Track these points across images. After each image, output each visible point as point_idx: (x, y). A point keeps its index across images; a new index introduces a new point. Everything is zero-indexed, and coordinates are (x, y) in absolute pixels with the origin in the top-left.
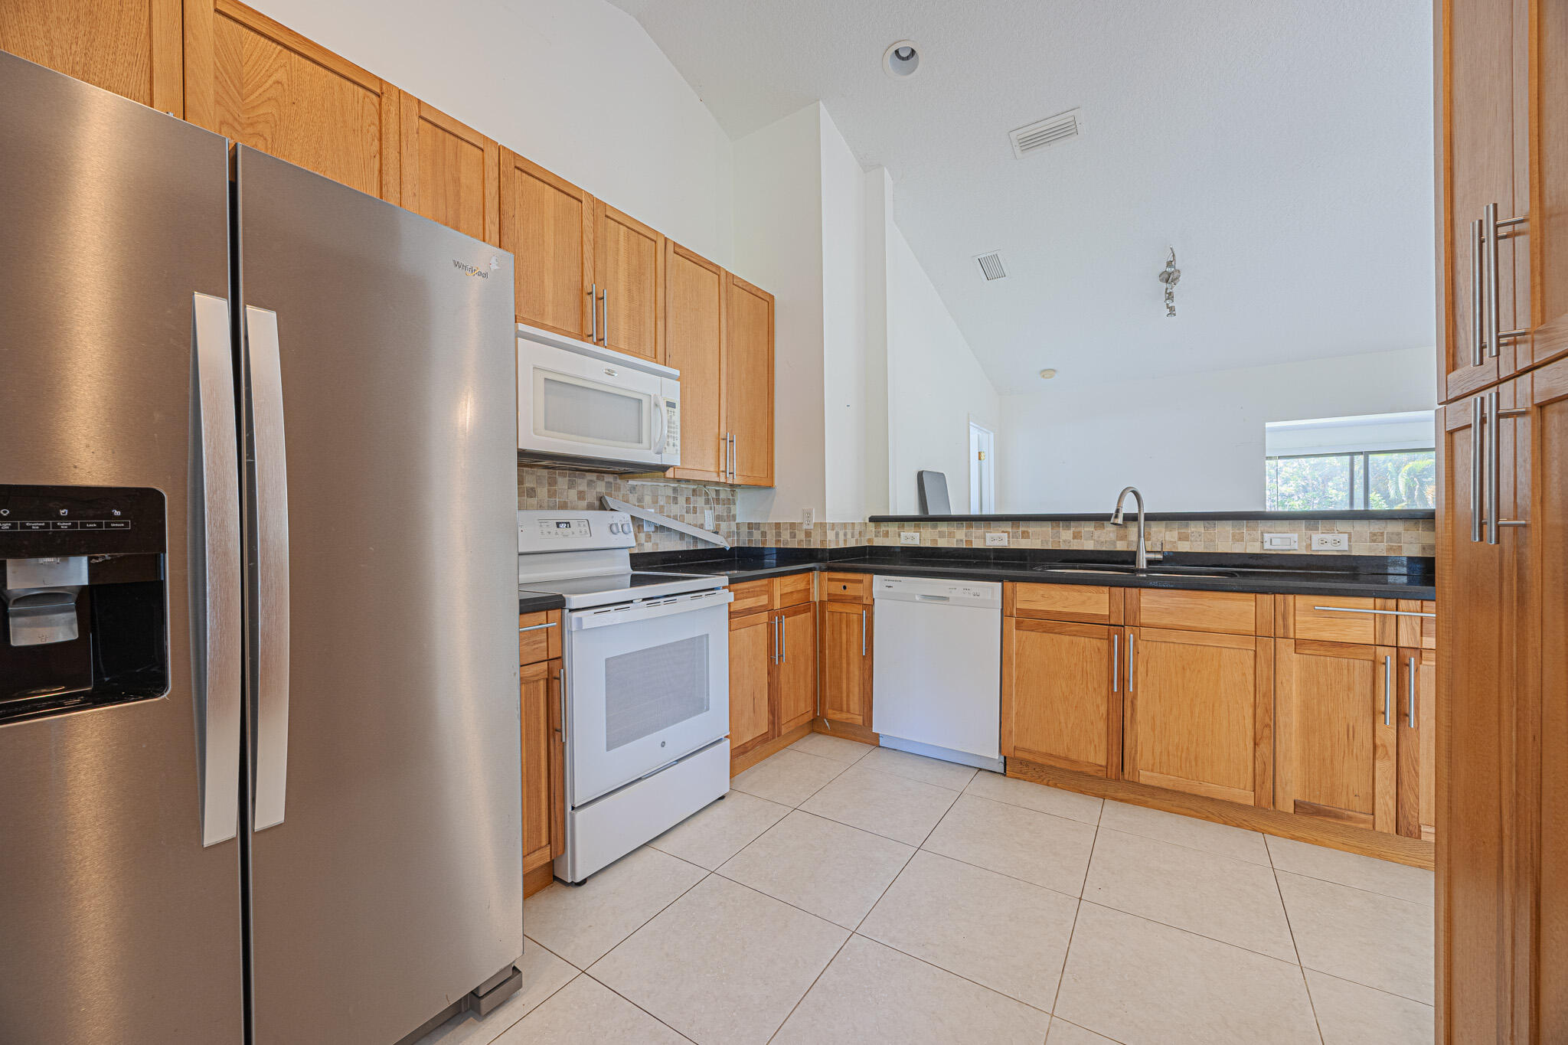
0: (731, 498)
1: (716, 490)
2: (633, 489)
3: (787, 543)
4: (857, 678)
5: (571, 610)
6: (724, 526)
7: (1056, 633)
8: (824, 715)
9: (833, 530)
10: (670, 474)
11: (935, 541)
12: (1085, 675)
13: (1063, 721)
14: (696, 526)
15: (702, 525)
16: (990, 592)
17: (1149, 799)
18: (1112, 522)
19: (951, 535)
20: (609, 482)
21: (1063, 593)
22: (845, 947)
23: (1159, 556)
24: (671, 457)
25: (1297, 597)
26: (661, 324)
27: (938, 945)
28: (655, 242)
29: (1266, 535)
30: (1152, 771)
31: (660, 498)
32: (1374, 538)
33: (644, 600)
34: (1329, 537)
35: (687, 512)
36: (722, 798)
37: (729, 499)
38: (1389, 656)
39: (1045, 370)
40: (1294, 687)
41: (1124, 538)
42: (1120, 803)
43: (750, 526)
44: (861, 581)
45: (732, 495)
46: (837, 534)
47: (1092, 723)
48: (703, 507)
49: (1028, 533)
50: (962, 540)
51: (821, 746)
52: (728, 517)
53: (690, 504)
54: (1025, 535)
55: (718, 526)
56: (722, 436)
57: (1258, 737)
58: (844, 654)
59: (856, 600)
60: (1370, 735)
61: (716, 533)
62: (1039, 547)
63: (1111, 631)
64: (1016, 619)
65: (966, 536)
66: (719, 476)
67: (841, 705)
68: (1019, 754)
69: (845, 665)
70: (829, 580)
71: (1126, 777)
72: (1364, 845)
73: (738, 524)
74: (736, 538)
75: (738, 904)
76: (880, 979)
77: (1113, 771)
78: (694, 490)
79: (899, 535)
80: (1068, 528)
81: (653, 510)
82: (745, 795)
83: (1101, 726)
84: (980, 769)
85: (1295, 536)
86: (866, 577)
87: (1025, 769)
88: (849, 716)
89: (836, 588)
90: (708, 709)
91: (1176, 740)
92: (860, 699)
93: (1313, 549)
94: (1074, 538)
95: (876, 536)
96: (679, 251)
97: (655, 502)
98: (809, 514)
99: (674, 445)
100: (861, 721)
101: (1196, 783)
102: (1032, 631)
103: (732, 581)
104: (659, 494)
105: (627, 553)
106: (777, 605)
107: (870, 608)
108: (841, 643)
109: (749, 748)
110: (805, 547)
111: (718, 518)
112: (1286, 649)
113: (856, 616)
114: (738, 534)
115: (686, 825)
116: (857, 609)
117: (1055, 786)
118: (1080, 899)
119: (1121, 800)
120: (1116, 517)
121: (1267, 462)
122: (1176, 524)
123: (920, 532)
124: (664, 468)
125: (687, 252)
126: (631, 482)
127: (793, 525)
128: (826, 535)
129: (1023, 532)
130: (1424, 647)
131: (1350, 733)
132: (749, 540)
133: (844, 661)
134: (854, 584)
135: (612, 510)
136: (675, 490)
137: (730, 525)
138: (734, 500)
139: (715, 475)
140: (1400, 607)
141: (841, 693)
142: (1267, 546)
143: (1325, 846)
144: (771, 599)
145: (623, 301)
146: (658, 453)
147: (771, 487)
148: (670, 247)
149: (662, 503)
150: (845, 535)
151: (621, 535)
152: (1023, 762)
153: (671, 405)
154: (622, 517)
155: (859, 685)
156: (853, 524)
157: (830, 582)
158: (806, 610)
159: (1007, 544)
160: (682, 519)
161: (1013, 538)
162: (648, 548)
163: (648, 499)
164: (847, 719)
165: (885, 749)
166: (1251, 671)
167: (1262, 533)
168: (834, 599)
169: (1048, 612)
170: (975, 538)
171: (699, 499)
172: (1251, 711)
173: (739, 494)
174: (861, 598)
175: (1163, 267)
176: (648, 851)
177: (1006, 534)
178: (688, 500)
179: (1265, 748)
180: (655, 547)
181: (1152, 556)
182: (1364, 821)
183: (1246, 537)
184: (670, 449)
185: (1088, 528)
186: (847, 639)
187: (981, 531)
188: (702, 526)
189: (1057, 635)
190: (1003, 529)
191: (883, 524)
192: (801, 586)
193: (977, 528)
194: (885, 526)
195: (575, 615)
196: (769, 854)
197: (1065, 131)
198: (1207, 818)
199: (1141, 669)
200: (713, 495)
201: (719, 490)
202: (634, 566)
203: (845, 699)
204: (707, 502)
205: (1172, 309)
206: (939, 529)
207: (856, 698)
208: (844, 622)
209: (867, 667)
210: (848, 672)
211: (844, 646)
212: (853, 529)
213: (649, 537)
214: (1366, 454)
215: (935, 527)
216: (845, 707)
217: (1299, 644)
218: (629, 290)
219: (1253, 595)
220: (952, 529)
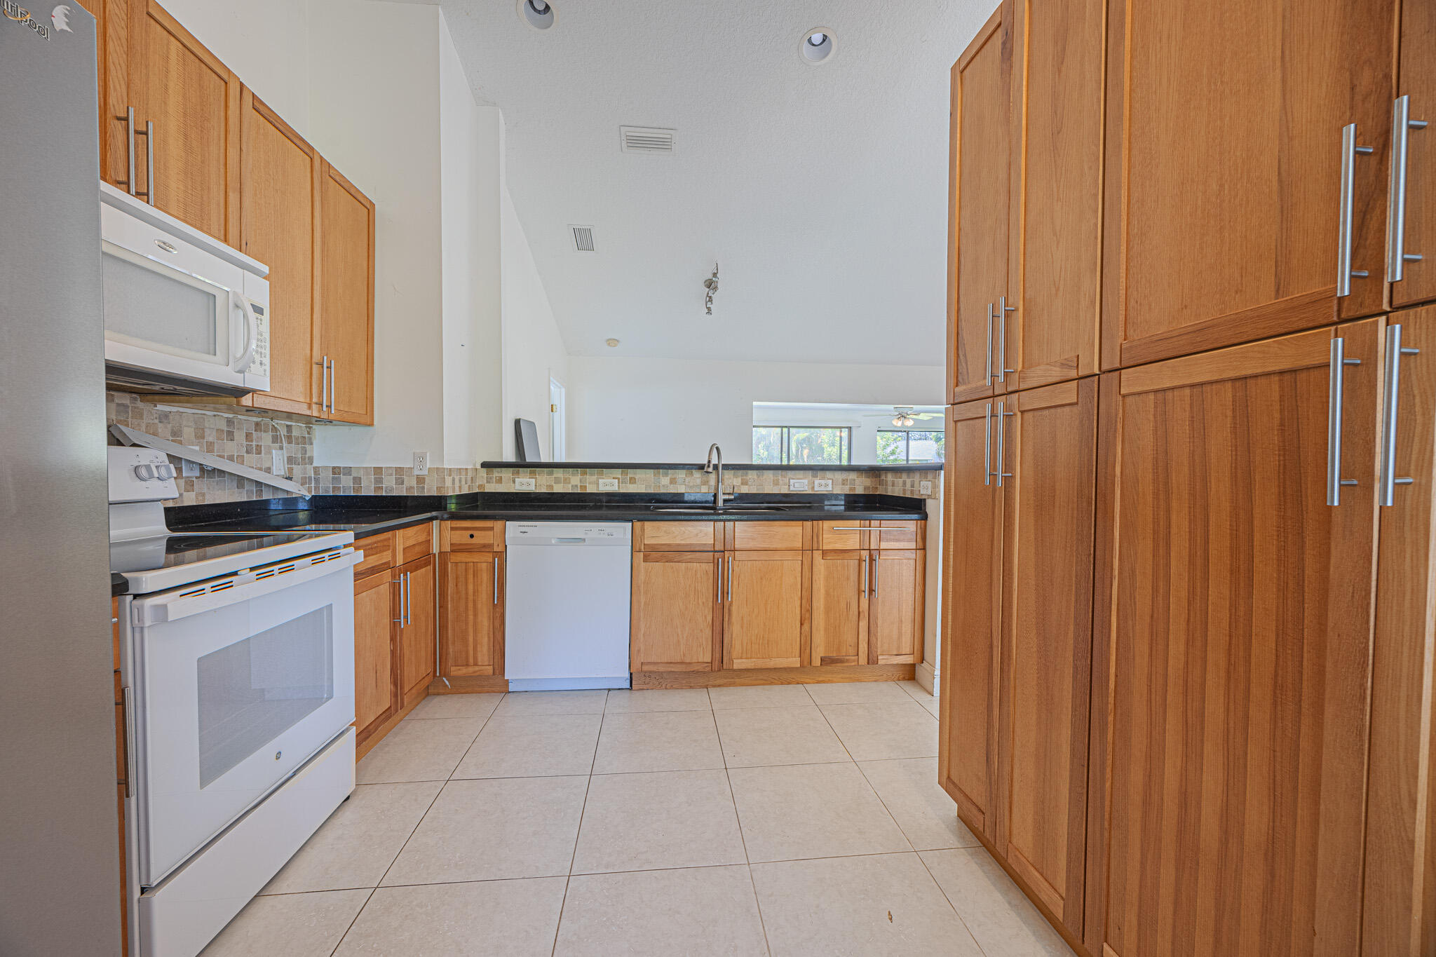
0: (307, 436)
1: (287, 426)
2: (164, 417)
3: (392, 489)
4: (486, 629)
5: (136, 596)
6: (297, 470)
7: (675, 562)
8: (445, 674)
9: (450, 476)
10: (247, 401)
11: (551, 487)
12: (696, 593)
13: (680, 633)
14: (260, 469)
15: (269, 468)
16: (620, 531)
17: (737, 680)
18: (705, 470)
19: (566, 481)
20: (123, 405)
21: (682, 528)
22: (568, 894)
23: (732, 497)
24: (258, 377)
25: (824, 522)
26: (233, 198)
27: (647, 851)
28: (226, 83)
29: (791, 481)
30: (741, 658)
31: (207, 432)
32: (844, 482)
33: (252, 569)
34: (823, 482)
35: (247, 452)
36: (348, 798)
37: (304, 437)
38: (865, 554)
39: (611, 339)
40: (822, 582)
41: (705, 483)
42: (718, 689)
43: (336, 470)
44: (492, 529)
45: (309, 433)
46: (454, 480)
47: (701, 631)
48: (269, 446)
49: (635, 479)
50: (576, 486)
51: (443, 708)
52: (303, 459)
53: (252, 441)
54: (633, 481)
55: (291, 470)
56: (315, 360)
57: (803, 619)
58: (471, 605)
59: (486, 548)
60: (857, 607)
61: (290, 478)
62: (643, 491)
63: (716, 556)
64: (646, 553)
65: (581, 482)
66: (310, 407)
67: (467, 658)
68: (646, 668)
69: (471, 617)
70: (452, 529)
71: (725, 667)
72: (851, 676)
73: (315, 468)
74: (313, 485)
75: (430, 907)
76: (613, 905)
77: (716, 664)
78: (257, 424)
79: (514, 482)
80: (666, 475)
81: (197, 448)
82: (376, 787)
83: (708, 632)
84: (609, 690)
85: (806, 481)
86: (498, 525)
87: (648, 680)
88: (477, 668)
89: (462, 538)
90: (330, 697)
91: (756, 632)
92: (489, 649)
93: (816, 489)
94: (671, 483)
95: (488, 482)
96: (259, 106)
97: (200, 436)
98: (421, 458)
99: (261, 364)
100: (492, 671)
101: (768, 660)
102: (657, 562)
103: (357, 537)
104: (207, 425)
105: (160, 507)
106: (400, 561)
107: (502, 555)
108: (467, 594)
109: (372, 731)
110: (416, 495)
111: (290, 460)
112: (818, 555)
113: (485, 564)
114: (317, 480)
115: (308, 849)
116: (489, 557)
117: (672, 687)
118: (726, 769)
119: (719, 686)
120: (709, 466)
121: (754, 429)
122: (740, 472)
123: (536, 478)
124: (240, 392)
125: (269, 112)
126: (160, 407)
127: (399, 470)
128: (444, 482)
129: (631, 478)
130: (881, 548)
131: (848, 605)
132: (334, 488)
133: (471, 613)
134: (484, 532)
135: (134, 445)
136: (229, 422)
137: (305, 469)
138: (310, 439)
139: (305, 406)
140: (872, 525)
141: (467, 646)
142: (792, 488)
143: (835, 682)
144: (394, 556)
145: (175, 148)
146: (240, 372)
147: (372, 424)
148: (248, 100)
149: (211, 439)
150: (460, 481)
151: (155, 482)
152: (648, 675)
153: (259, 310)
154: (153, 456)
155: (489, 634)
156: (466, 469)
157: (453, 532)
158: (427, 563)
159: (617, 489)
160: (241, 460)
161: (622, 483)
162: (190, 500)
163: (188, 432)
164: (474, 672)
165: (515, 694)
166: (800, 575)
167: (789, 479)
168: (457, 549)
169: (669, 545)
170: (590, 483)
171: (264, 434)
172: (799, 602)
173: (318, 430)
174: (491, 546)
175: (710, 276)
176: (266, 902)
177: (617, 480)
178: (248, 436)
179: (806, 627)
180: (201, 498)
181: (727, 497)
182: (854, 661)
183: (781, 482)
184: (255, 368)
185: (681, 474)
186: (474, 589)
187: (594, 478)
188: (268, 470)
189: (677, 564)
190: (614, 476)
191: (495, 470)
192: (422, 538)
193: (592, 474)
194: (498, 472)
195: (149, 602)
196: (440, 838)
197: (661, 144)
198: (772, 683)
199: (735, 583)
200: (283, 432)
201: (291, 426)
202: (170, 524)
203: (471, 653)
204: (275, 439)
205: (709, 309)
206: (555, 475)
207: (485, 649)
208: (471, 572)
209: (498, 615)
210: (475, 624)
211: (471, 598)
212: (467, 473)
213: (190, 485)
214: (789, 427)
215: (551, 473)
216: (471, 661)
217: (825, 553)
218: (186, 136)
219: (801, 522)
220: (567, 476)
